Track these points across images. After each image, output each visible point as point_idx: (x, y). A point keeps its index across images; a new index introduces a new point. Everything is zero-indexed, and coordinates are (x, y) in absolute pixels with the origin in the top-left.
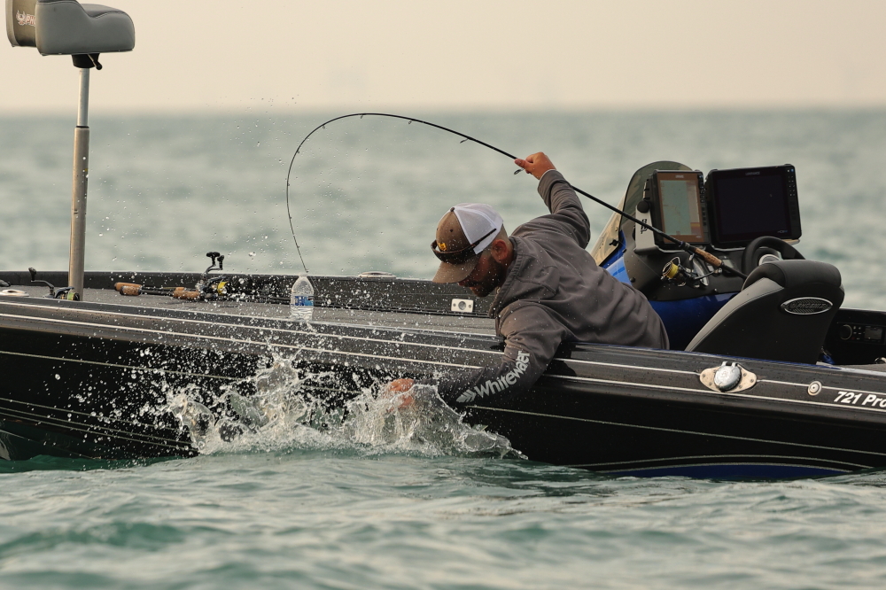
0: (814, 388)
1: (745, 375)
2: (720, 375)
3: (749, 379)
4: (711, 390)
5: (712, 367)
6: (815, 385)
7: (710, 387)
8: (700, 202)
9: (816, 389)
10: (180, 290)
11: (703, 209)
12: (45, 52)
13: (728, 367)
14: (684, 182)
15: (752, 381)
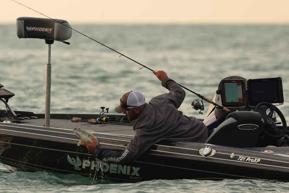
1: (212, 151)
2: (205, 151)
4: (202, 156)
5: (203, 148)
7: (202, 155)
9: (233, 155)
11: (244, 93)
13: (207, 148)
14: (236, 83)
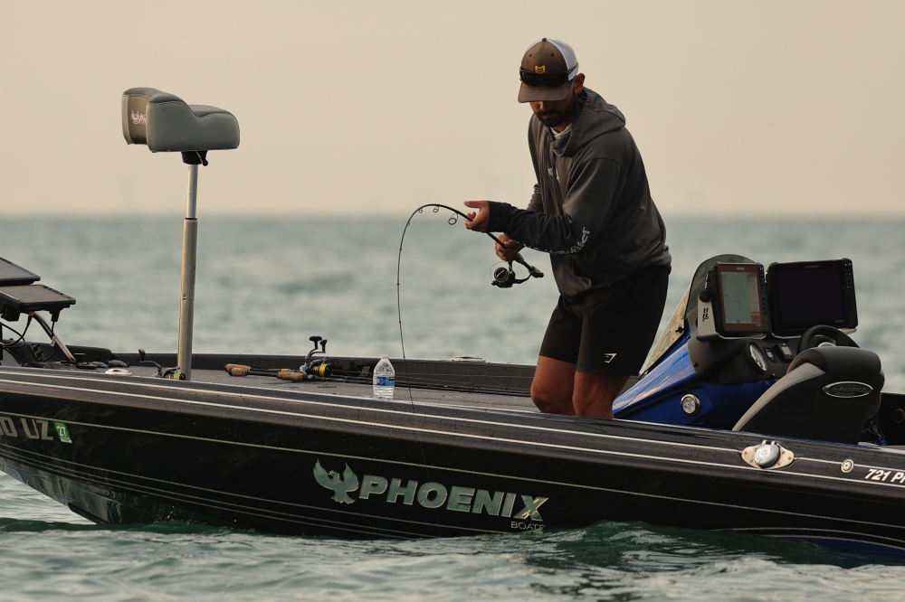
0: (847, 466)
1: (783, 453)
2: (760, 453)
3: (787, 457)
4: (751, 466)
5: (753, 445)
6: (848, 463)
7: (751, 464)
8: (760, 292)
9: (849, 466)
10: (285, 372)
11: (763, 299)
12: (155, 149)
13: (767, 445)
14: (746, 273)
15: (790, 458)
